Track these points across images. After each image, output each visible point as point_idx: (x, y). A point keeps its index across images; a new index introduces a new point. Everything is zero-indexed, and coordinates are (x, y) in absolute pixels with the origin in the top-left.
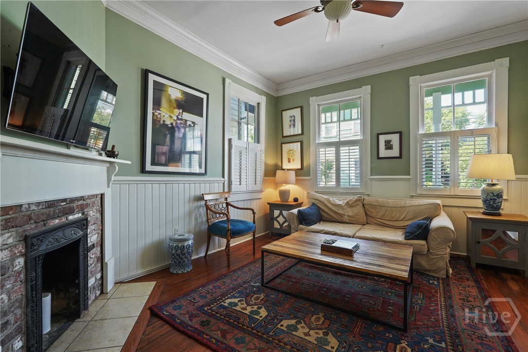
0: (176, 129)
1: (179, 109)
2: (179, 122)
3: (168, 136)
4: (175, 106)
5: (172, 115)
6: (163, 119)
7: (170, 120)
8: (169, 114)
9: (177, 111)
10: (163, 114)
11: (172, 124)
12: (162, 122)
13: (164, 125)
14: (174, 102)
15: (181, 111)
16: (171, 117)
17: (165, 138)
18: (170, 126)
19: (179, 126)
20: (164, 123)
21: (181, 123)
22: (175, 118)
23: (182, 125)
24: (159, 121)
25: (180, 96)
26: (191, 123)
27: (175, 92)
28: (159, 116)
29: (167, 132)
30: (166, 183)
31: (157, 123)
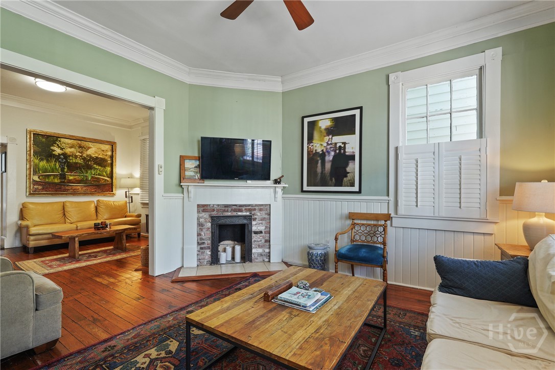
0: (327, 154)
1: (328, 136)
2: (329, 147)
3: (320, 161)
4: (325, 134)
5: (322, 143)
6: (315, 149)
7: (321, 147)
8: (320, 143)
9: (327, 138)
10: (315, 145)
11: (323, 150)
12: (314, 152)
13: (317, 153)
14: (324, 131)
15: (330, 137)
16: (321, 145)
17: (317, 163)
18: (321, 153)
19: (329, 150)
20: (316, 152)
21: (331, 148)
22: (325, 145)
23: (332, 149)
24: (312, 151)
25: (330, 124)
26: (341, 144)
27: (325, 123)
28: (312, 148)
29: (319, 159)
30: (319, 200)
31: (311, 153)
